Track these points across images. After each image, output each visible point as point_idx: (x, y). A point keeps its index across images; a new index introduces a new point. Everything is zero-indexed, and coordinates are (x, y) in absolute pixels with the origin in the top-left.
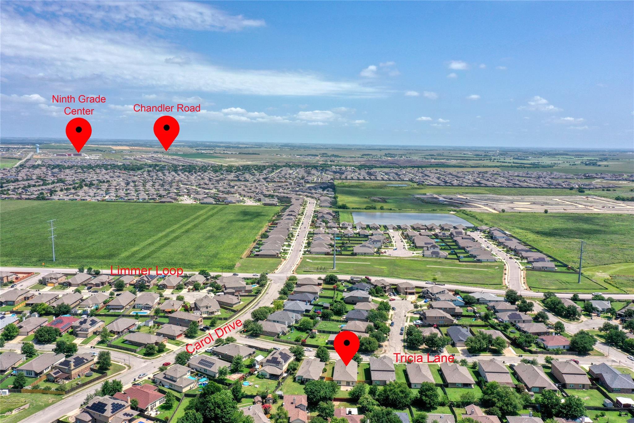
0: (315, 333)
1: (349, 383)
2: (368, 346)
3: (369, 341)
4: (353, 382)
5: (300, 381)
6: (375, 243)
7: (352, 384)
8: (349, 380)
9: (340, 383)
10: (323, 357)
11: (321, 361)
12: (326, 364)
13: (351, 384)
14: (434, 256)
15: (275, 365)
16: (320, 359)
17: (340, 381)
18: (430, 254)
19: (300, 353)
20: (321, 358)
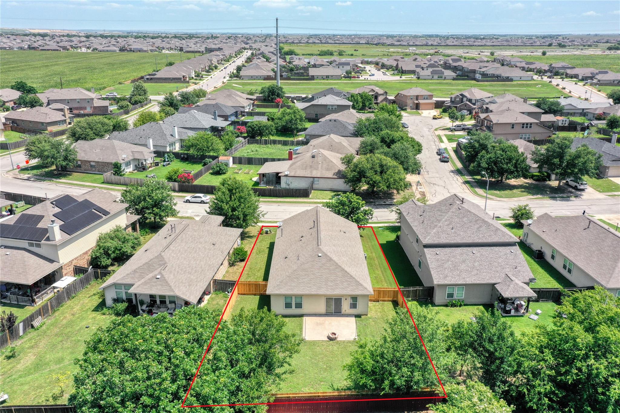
0: (227, 165)
1: (338, 301)
2: (378, 178)
3: (381, 166)
4: (354, 298)
5: (122, 306)
6: (341, 67)
7: (354, 306)
8: (337, 292)
9: (299, 306)
10: (234, 210)
11: (226, 224)
12: (243, 236)
13: (346, 307)
14: (436, 77)
15: (24, 244)
16: (221, 218)
17: (301, 296)
18: (430, 74)
19: (157, 204)
20: (225, 215)
